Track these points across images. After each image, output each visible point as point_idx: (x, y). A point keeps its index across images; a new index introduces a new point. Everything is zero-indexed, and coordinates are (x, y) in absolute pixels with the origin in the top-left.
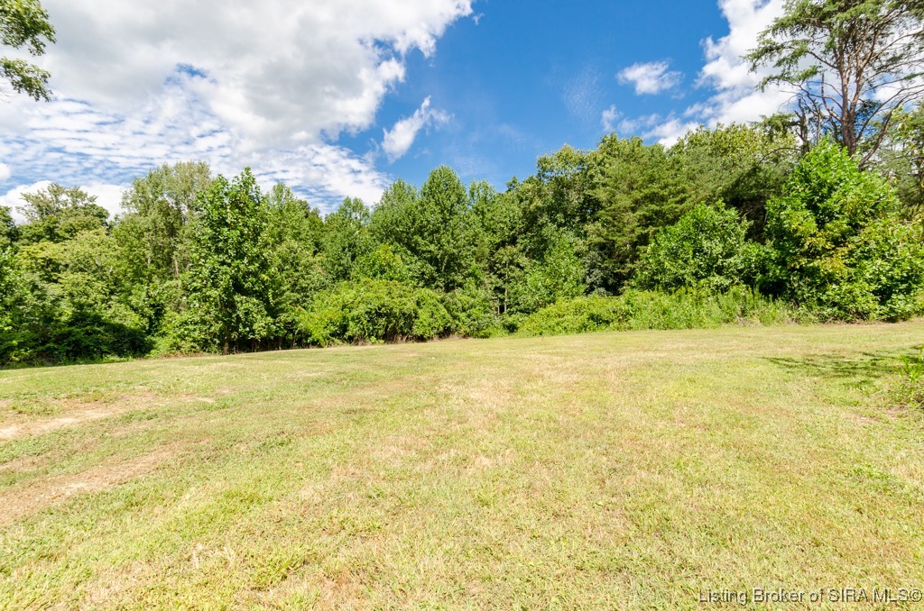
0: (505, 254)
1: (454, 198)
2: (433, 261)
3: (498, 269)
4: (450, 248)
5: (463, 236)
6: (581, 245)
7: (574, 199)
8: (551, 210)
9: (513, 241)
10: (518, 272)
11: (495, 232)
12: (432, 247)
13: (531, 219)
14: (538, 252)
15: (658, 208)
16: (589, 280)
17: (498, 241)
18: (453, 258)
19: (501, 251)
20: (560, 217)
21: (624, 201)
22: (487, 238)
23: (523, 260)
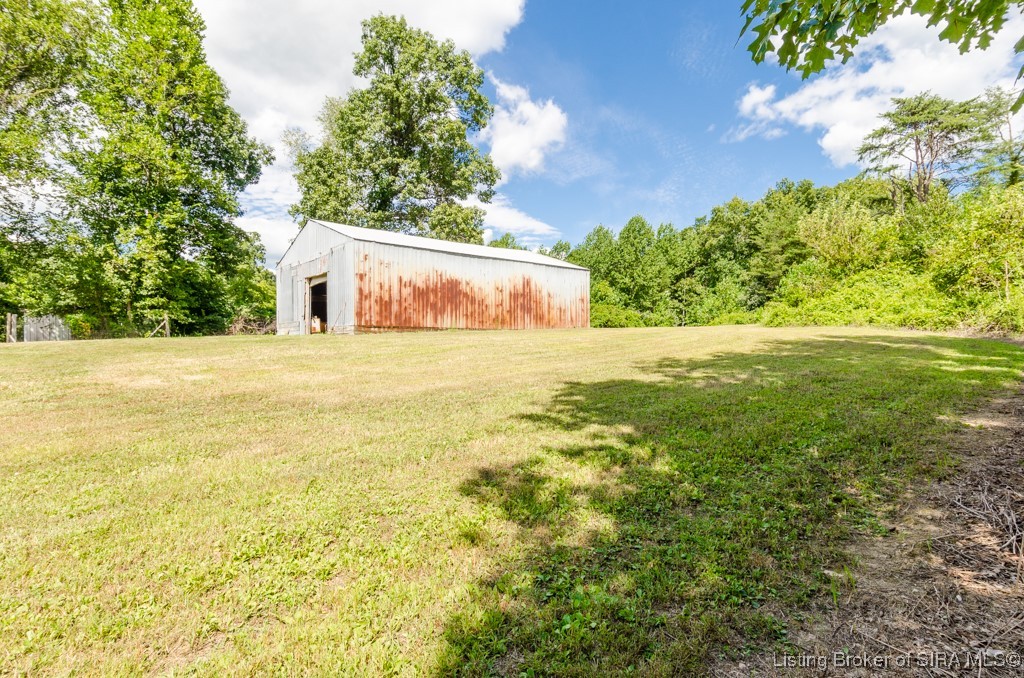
0: (685, 283)
1: (644, 242)
2: (626, 290)
3: (680, 296)
4: (641, 281)
5: (652, 271)
6: (745, 276)
7: (741, 240)
8: (723, 248)
9: (691, 272)
10: (696, 298)
11: (676, 266)
12: (627, 280)
13: (706, 255)
14: (712, 281)
15: (799, 252)
16: (749, 303)
17: (678, 273)
18: (643, 287)
19: (683, 281)
20: (730, 254)
21: (774, 247)
22: (670, 272)
23: (700, 288)
